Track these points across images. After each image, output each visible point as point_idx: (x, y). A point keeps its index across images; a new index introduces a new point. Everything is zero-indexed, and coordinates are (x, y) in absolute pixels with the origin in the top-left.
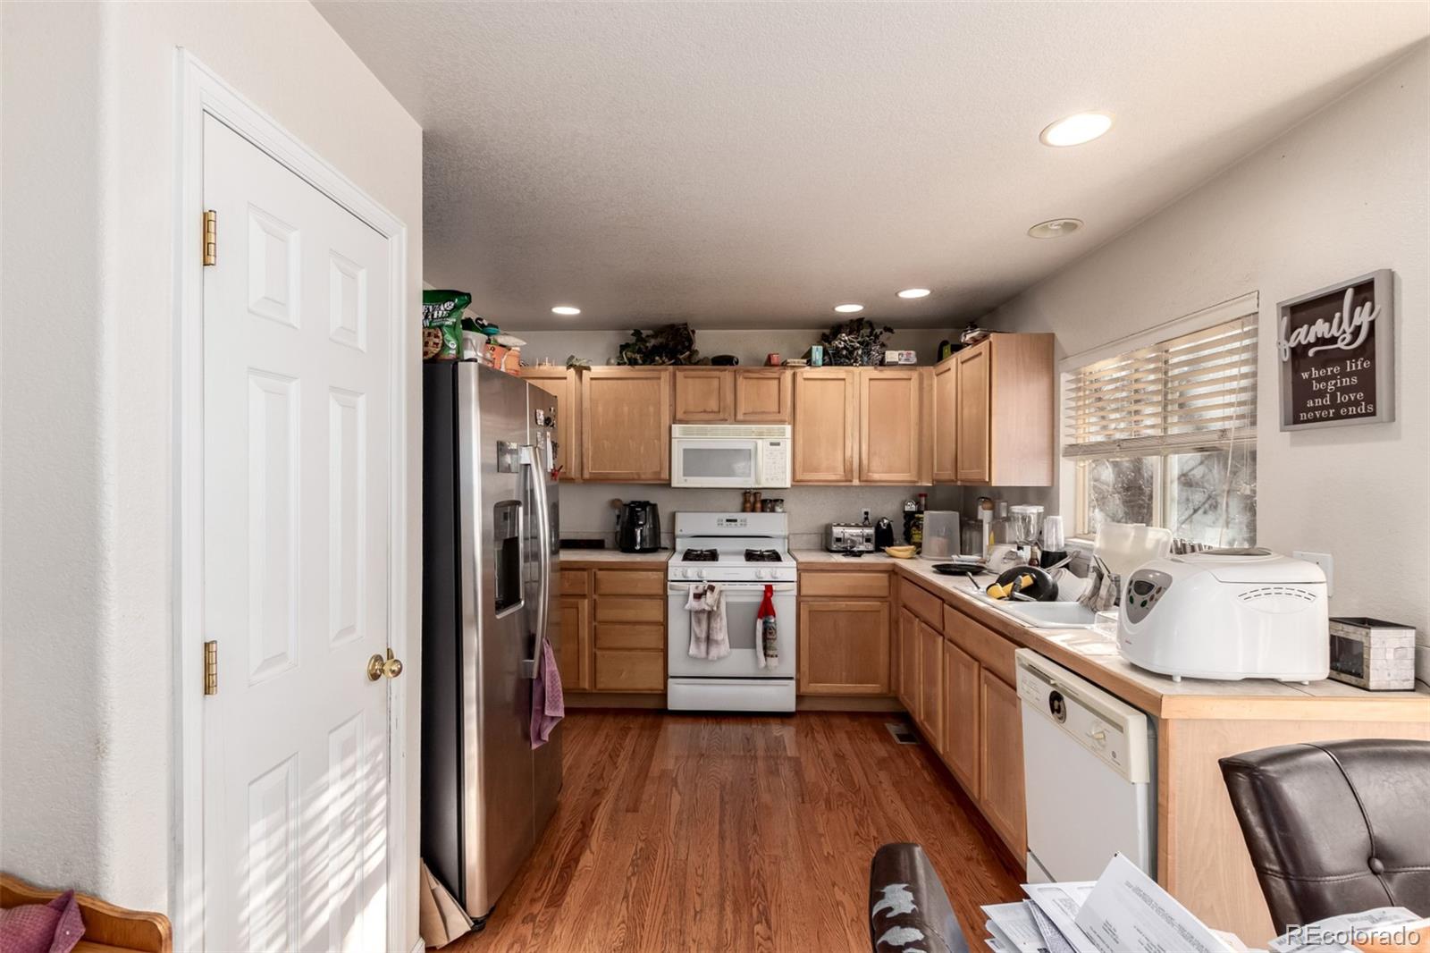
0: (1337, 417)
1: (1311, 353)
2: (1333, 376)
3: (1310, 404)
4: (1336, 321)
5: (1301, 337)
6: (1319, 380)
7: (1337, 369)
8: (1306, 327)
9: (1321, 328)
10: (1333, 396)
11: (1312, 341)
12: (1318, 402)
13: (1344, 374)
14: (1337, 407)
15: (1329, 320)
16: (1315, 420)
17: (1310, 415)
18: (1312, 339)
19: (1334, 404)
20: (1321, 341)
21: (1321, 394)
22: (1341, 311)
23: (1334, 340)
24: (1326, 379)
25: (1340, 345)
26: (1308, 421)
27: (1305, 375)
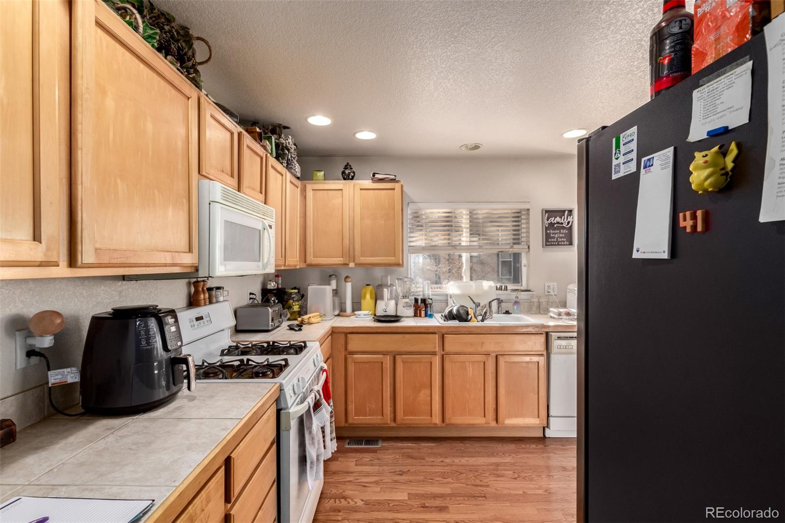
0: (558, 245)
1: (555, 226)
2: (557, 233)
3: (550, 240)
4: (563, 219)
5: (552, 221)
6: (553, 234)
7: (558, 232)
8: (554, 218)
9: (558, 219)
10: (557, 239)
11: (556, 222)
12: (552, 240)
13: (560, 233)
14: (559, 242)
15: (561, 218)
16: (551, 245)
17: (550, 243)
18: (555, 222)
19: (557, 241)
20: (558, 223)
21: (554, 238)
22: (564, 216)
23: (562, 223)
24: (555, 234)
25: (565, 226)
26: (549, 245)
27: (548, 232)
